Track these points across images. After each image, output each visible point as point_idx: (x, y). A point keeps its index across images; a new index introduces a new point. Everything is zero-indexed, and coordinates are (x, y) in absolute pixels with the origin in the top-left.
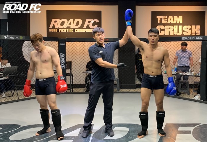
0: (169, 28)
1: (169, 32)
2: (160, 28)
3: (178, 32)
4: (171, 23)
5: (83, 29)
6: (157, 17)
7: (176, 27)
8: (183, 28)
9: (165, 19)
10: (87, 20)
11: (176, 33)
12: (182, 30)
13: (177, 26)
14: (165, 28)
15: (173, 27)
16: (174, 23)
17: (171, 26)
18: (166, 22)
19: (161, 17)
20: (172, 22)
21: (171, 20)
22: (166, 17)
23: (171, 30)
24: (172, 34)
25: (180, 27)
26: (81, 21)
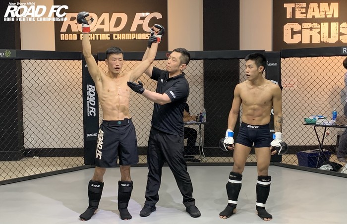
0: (311, 29)
1: (311, 37)
2: (292, 29)
3: (330, 37)
4: (313, 16)
5: (129, 34)
6: (285, 5)
7: (325, 25)
8: (339, 28)
9: (302, 9)
10: (138, 15)
11: (325, 39)
12: (338, 32)
13: (327, 24)
14: (302, 28)
15: (319, 26)
16: (321, 17)
17: (314, 24)
18: (303, 16)
19: (293, 5)
20: (317, 16)
21: (314, 11)
22: (304, 5)
23: (314, 33)
24: (316, 41)
25: (334, 25)
26: (124, 17)
